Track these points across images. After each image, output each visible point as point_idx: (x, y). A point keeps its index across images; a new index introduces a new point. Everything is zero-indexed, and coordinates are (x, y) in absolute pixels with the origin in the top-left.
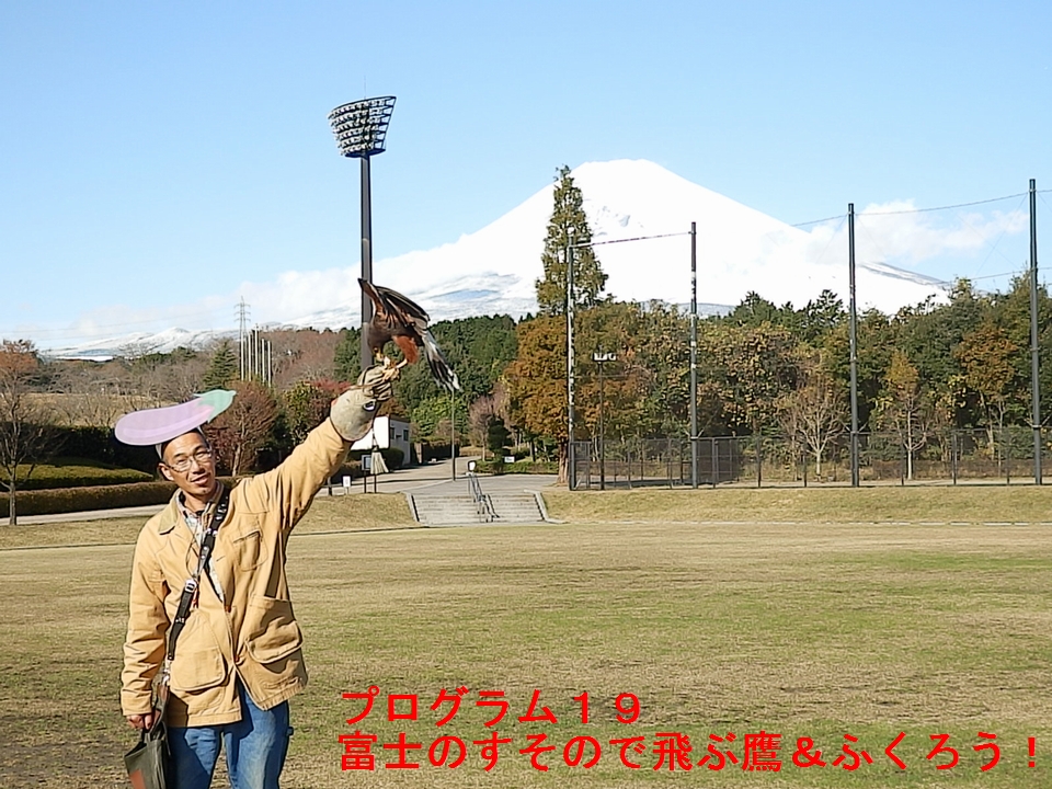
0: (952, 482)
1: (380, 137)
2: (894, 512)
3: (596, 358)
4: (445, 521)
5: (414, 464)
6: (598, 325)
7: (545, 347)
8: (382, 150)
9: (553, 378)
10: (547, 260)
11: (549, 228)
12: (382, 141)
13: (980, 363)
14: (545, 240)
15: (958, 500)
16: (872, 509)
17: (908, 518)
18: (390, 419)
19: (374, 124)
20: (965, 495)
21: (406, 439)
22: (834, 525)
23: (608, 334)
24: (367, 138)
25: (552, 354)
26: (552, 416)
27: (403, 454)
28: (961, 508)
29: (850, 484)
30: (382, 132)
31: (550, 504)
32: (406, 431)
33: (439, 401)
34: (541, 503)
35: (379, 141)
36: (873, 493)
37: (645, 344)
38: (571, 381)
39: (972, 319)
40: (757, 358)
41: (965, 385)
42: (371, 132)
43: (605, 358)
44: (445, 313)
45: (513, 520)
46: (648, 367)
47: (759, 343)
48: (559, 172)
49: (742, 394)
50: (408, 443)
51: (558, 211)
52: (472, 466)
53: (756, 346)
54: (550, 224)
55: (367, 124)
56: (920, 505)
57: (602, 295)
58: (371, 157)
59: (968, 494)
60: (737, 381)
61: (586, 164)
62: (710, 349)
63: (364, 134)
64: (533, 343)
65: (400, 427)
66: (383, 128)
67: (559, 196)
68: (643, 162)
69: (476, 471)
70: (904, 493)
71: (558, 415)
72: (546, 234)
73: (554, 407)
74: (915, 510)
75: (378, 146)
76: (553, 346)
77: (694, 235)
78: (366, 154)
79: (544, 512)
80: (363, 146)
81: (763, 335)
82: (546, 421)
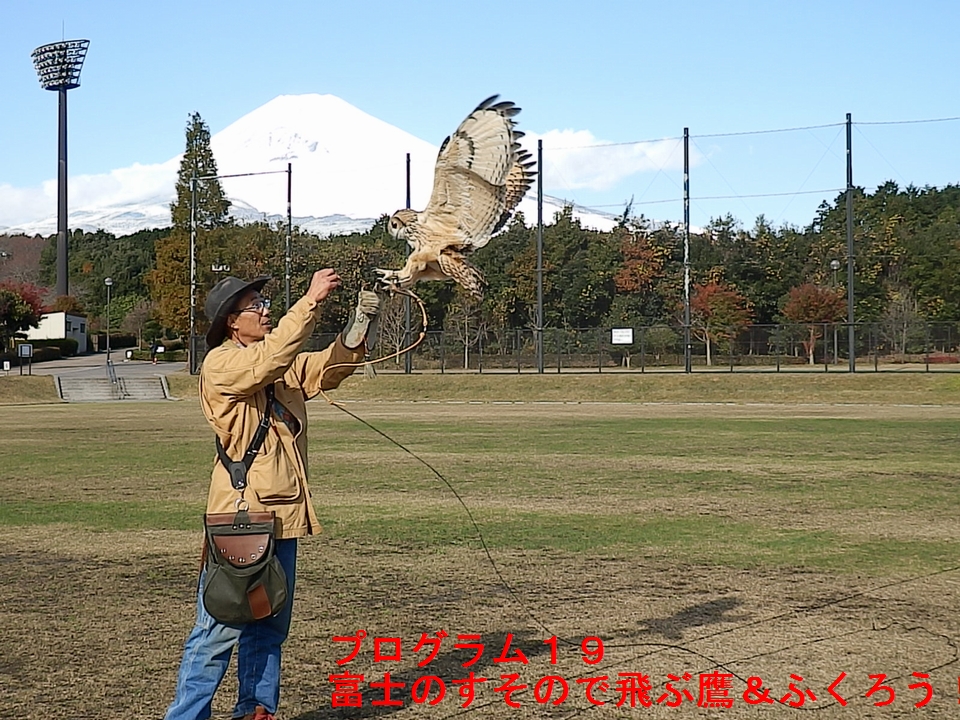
0: (478, 371)
1: (76, 74)
2: (431, 393)
3: (213, 269)
4: (85, 398)
5: (90, 351)
6: (221, 242)
7: (176, 259)
8: (76, 86)
9: (183, 284)
10: (179, 188)
11: (182, 162)
12: (77, 77)
13: (526, 278)
14: (179, 172)
15: (480, 384)
16: (414, 391)
17: (439, 398)
18: (66, 314)
19: (70, 63)
20: (485, 380)
21: (82, 331)
22: (384, 402)
23: (228, 250)
24: (64, 74)
25: (182, 264)
26: (180, 314)
27: (77, 344)
28: (480, 390)
29: (404, 371)
30: (77, 70)
31: (172, 385)
32: (83, 325)
33: (127, 299)
34: (165, 385)
35: (75, 77)
36: (419, 378)
37: (271, 257)
38: (193, 287)
39: (522, 244)
40: (358, 270)
41: (514, 295)
42: (68, 70)
43: (221, 269)
44: (156, 222)
45: (141, 397)
46: (273, 276)
47: (361, 258)
48: (191, 118)
49: (347, 299)
50: (85, 335)
51: (190, 150)
52: (129, 354)
53: (358, 261)
54: (182, 159)
55: (64, 63)
56: (451, 388)
57: (226, 219)
58: (68, 91)
59: (486, 380)
60: (343, 289)
61: (281, 97)
62: (323, 263)
63: (62, 71)
64: (167, 256)
65: (76, 321)
66: (78, 67)
67: (191, 137)
68: (329, 96)
69: (132, 358)
70: (442, 379)
71: (186, 314)
72: (179, 167)
73: (182, 307)
74: (447, 392)
75: (74, 81)
76: (183, 258)
77: (290, 173)
78: (63, 89)
79: (166, 392)
80: (61, 82)
81: (365, 253)
82: (176, 319)
